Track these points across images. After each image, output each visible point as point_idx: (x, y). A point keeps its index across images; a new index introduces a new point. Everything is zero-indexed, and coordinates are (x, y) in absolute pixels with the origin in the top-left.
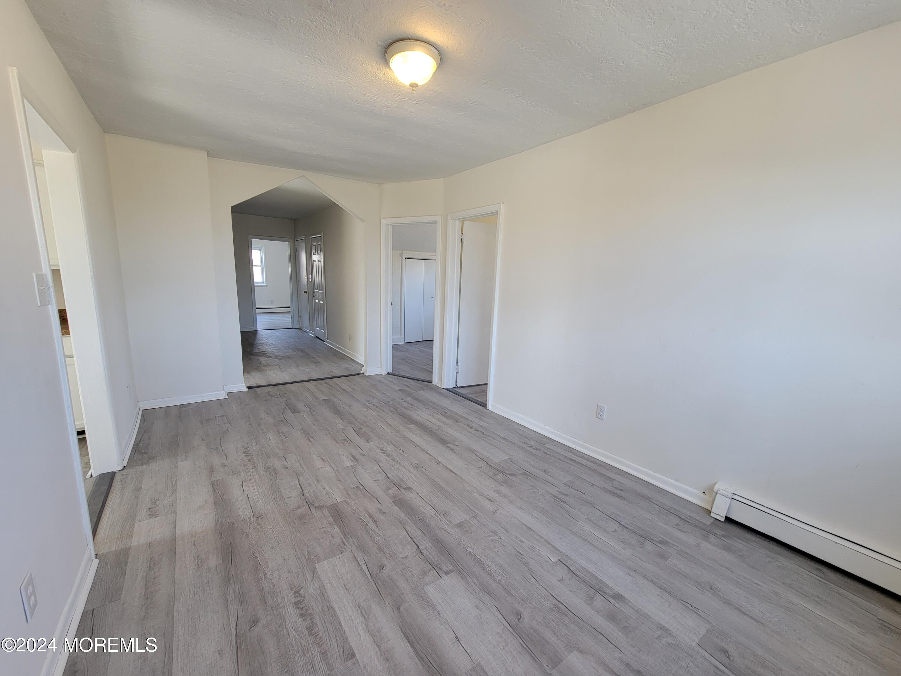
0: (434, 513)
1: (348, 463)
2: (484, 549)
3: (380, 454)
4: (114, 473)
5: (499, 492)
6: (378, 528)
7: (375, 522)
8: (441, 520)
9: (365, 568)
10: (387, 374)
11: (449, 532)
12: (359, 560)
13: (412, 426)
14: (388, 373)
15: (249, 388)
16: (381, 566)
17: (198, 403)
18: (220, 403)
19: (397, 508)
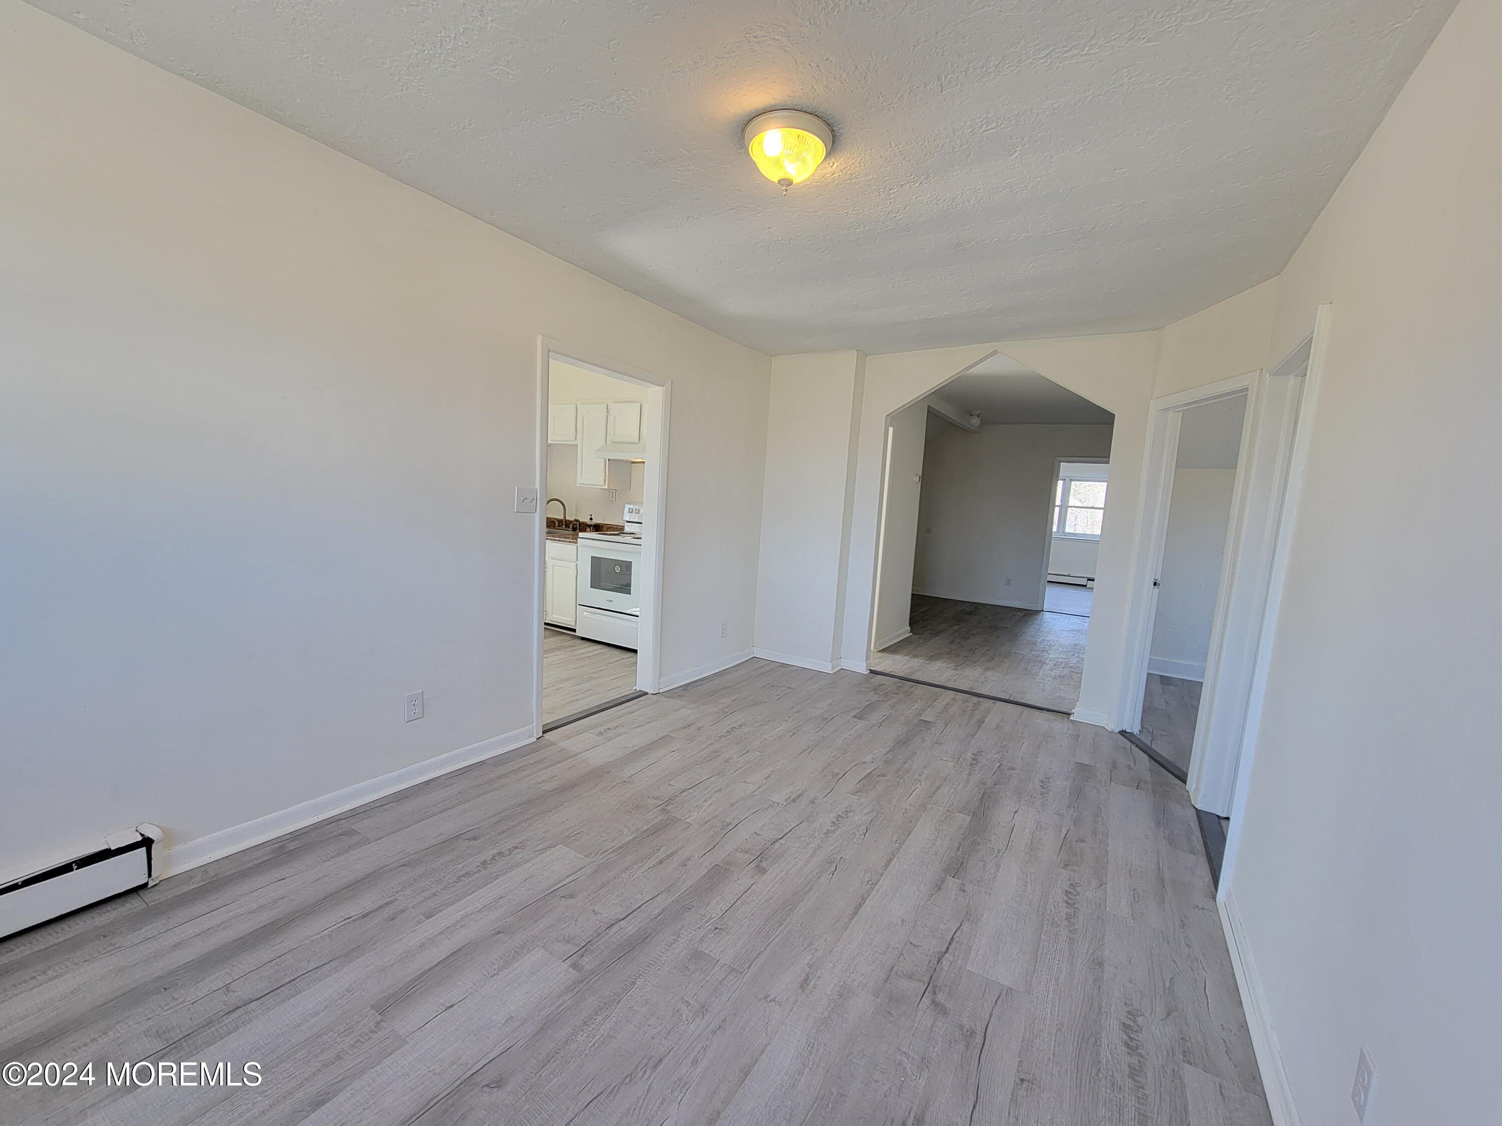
0: (712, 916)
1: (779, 797)
2: (647, 1003)
3: (832, 815)
4: (647, 694)
5: (844, 993)
6: (649, 869)
7: (661, 862)
8: (700, 928)
9: (564, 883)
10: (1120, 732)
11: (674, 946)
12: (578, 873)
13: (963, 819)
14: (1123, 733)
15: (872, 672)
16: (571, 895)
17: (797, 668)
18: (817, 675)
19: (703, 873)
